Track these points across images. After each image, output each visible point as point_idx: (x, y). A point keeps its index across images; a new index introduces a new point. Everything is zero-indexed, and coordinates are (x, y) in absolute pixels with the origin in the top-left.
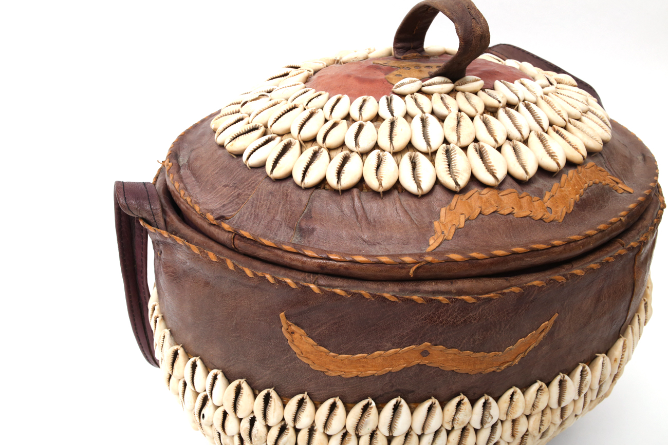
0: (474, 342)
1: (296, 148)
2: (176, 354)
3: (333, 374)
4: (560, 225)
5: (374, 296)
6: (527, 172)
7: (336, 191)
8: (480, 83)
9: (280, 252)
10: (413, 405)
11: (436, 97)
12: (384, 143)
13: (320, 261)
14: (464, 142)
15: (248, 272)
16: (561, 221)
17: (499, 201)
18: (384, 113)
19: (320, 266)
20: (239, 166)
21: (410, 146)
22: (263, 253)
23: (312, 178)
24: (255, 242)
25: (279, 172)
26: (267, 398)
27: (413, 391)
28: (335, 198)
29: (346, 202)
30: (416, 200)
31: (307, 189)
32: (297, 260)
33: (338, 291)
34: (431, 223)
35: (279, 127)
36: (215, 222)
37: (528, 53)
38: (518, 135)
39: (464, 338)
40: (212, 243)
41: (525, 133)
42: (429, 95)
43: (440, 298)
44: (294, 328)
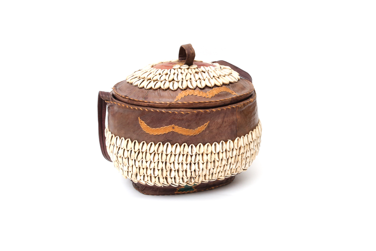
0: (186, 125)
1: (146, 80)
2: (112, 136)
3: (151, 134)
4: (210, 99)
5: (160, 111)
6: (202, 86)
7: (154, 90)
8: (196, 66)
9: (139, 102)
10: (172, 145)
11: (183, 70)
12: (167, 79)
13: (148, 103)
14: (187, 79)
15: (132, 108)
16: (210, 98)
17: (194, 93)
18: (169, 73)
19: (148, 105)
20: (132, 86)
21: (173, 80)
22: (135, 103)
23: (149, 87)
24: (133, 100)
25: (141, 86)
26: (135, 143)
27: (172, 141)
28: (154, 91)
29: (156, 92)
30: (173, 92)
31: (147, 89)
32: (143, 104)
33: (152, 110)
34: (176, 96)
35: (142, 77)
36: (124, 97)
37: (228, 63)
38: (203, 78)
39: (183, 124)
40: (123, 103)
41: (205, 78)
42: (181, 69)
43: (182, 112)
44: (142, 121)
